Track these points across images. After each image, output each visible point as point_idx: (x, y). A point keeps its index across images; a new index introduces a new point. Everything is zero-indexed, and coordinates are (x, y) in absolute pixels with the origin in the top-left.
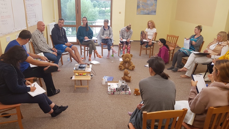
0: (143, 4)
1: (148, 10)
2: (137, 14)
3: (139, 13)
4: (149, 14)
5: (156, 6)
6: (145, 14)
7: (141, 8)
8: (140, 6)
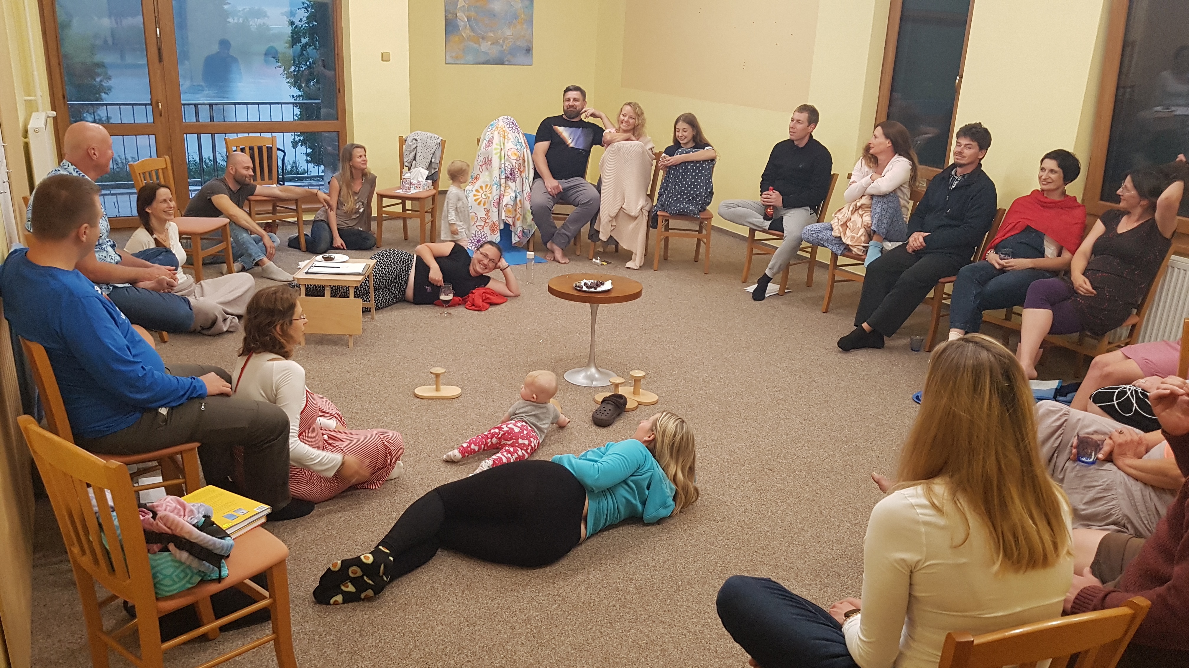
0: (472, 14)
1: (495, 43)
2: (449, 60)
3: (457, 58)
4: (502, 63)
5: (530, 21)
6: (482, 59)
7: (466, 32)
8: (461, 24)
